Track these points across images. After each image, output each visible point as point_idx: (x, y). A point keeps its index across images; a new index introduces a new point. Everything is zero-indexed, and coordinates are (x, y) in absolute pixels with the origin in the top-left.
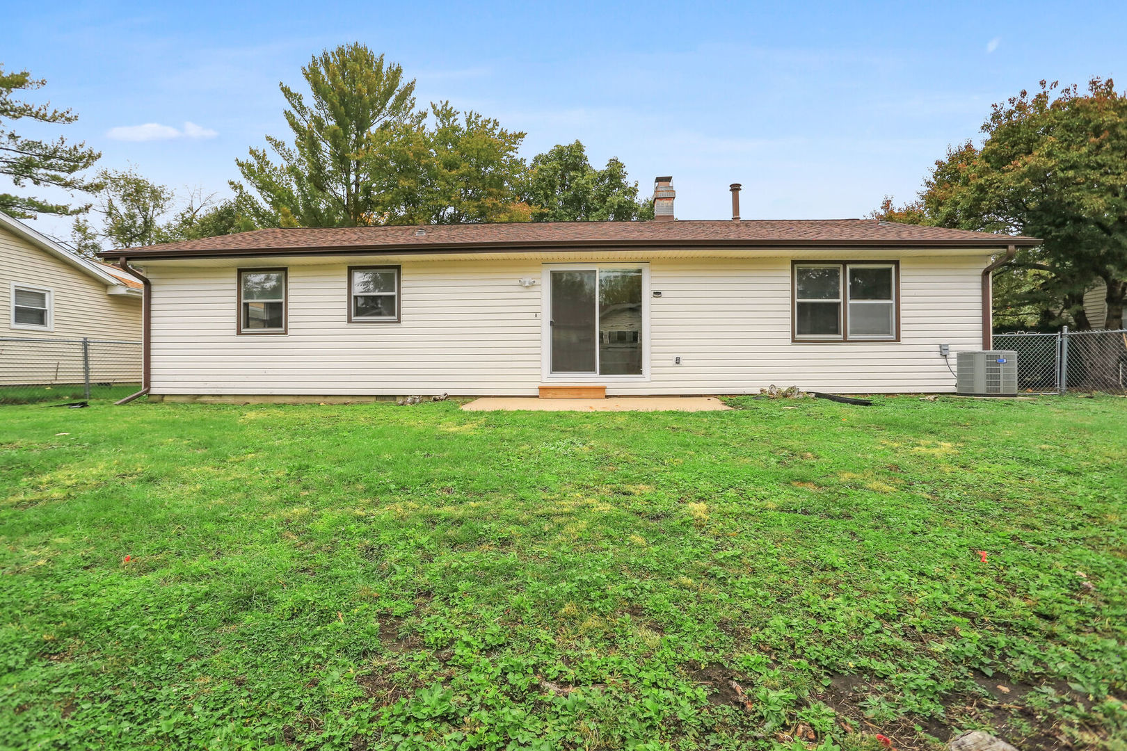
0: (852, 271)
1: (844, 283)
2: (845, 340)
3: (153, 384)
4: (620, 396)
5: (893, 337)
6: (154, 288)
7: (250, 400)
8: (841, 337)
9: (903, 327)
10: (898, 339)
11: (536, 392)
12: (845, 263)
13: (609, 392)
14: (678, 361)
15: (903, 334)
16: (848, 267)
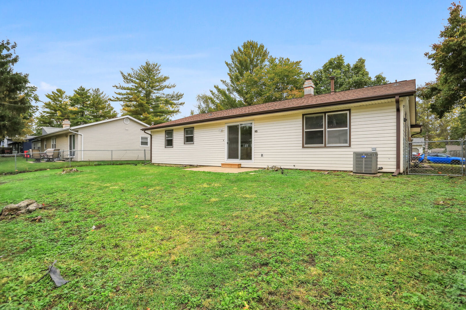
0: (328, 116)
1: (325, 121)
2: (325, 147)
3: (152, 160)
4: (245, 168)
5: (348, 145)
6: (152, 137)
7: (167, 165)
8: (323, 145)
9: (352, 140)
10: (350, 146)
11: (220, 165)
12: (325, 113)
13: (242, 166)
14: (262, 155)
15: (352, 143)
16: (327, 114)
